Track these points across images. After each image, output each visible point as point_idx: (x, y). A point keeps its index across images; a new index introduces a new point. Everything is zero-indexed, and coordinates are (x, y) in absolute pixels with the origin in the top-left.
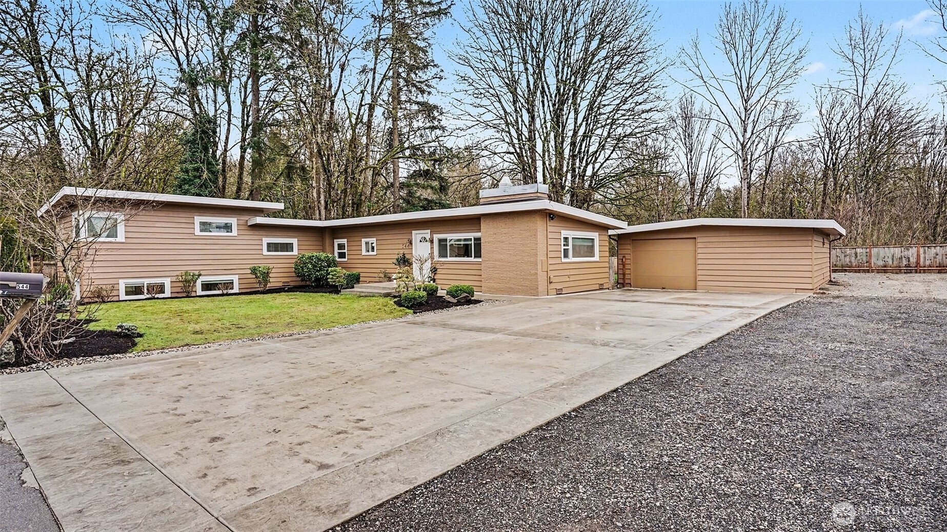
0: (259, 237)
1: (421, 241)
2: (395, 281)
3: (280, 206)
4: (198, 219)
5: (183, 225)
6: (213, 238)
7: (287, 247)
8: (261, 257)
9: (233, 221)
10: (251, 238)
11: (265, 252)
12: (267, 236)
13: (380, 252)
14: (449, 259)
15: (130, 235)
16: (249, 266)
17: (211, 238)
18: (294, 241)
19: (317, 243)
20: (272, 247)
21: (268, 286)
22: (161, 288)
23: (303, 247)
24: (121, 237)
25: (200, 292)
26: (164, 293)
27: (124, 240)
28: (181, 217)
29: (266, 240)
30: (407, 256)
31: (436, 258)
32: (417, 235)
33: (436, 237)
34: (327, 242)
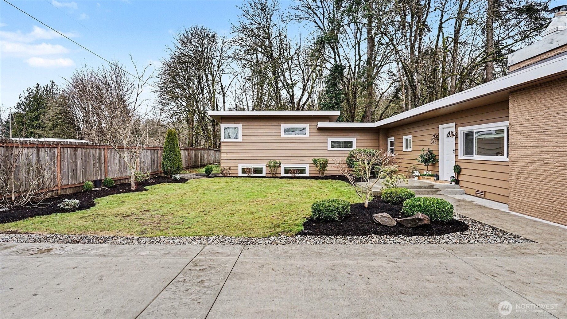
0: (325, 137)
1: (448, 136)
2: (416, 178)
3: (337, 113)
4: (284, 126)
5: (274, 131)
6: (293, 138)
7: (348, 144)
8: (326, 151)
9: (307, 126)
10: (320, 138)
11: (329, 148)
12: (331, 136)
13: (415, 148)
14: (475, 157)
15: (245, 137)
16: (312, 158)
17: (291, 138)
18: (353, 140)
19: (373, 141)
20: (335, 144)
21: (325, 173)
22: (260, 171)
23: (361, 145)
24: (240, 140)
25: (283, 174)
26: (262, 173)
27: (241, 141)
28: (273, 125)
29: (330, 140)
30: (435, 153)
31: (461, 156)
32: (444, 129)
33: (462, 130)
34: (381, 140)
